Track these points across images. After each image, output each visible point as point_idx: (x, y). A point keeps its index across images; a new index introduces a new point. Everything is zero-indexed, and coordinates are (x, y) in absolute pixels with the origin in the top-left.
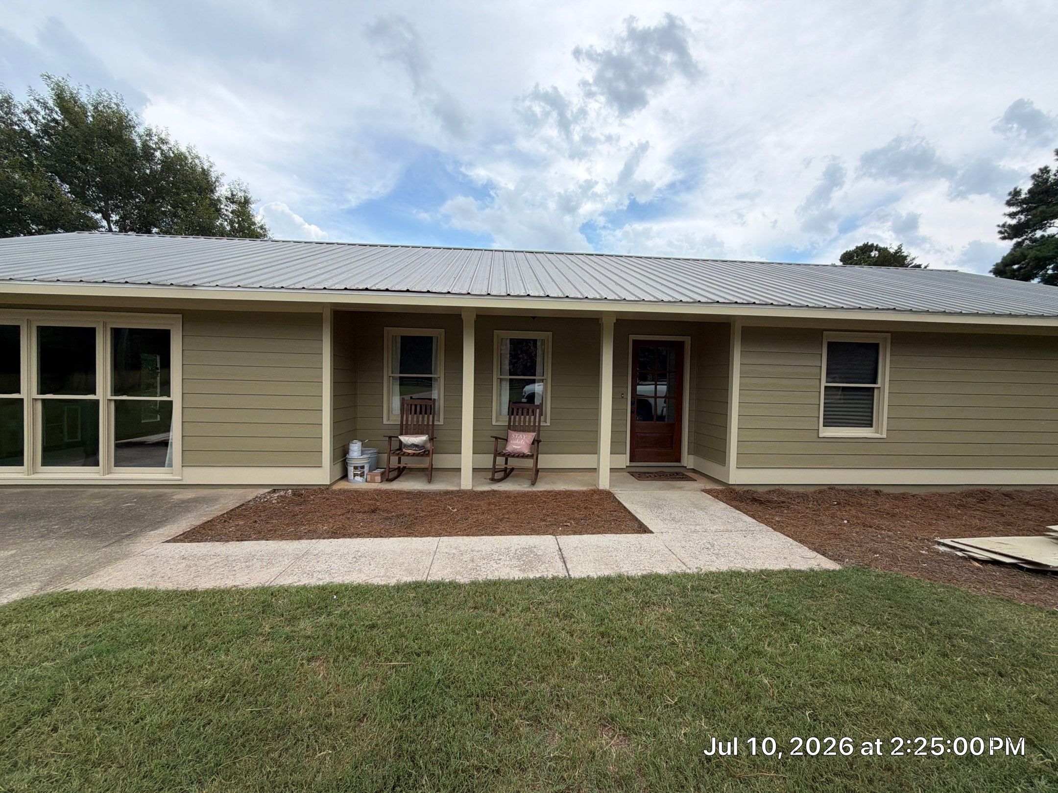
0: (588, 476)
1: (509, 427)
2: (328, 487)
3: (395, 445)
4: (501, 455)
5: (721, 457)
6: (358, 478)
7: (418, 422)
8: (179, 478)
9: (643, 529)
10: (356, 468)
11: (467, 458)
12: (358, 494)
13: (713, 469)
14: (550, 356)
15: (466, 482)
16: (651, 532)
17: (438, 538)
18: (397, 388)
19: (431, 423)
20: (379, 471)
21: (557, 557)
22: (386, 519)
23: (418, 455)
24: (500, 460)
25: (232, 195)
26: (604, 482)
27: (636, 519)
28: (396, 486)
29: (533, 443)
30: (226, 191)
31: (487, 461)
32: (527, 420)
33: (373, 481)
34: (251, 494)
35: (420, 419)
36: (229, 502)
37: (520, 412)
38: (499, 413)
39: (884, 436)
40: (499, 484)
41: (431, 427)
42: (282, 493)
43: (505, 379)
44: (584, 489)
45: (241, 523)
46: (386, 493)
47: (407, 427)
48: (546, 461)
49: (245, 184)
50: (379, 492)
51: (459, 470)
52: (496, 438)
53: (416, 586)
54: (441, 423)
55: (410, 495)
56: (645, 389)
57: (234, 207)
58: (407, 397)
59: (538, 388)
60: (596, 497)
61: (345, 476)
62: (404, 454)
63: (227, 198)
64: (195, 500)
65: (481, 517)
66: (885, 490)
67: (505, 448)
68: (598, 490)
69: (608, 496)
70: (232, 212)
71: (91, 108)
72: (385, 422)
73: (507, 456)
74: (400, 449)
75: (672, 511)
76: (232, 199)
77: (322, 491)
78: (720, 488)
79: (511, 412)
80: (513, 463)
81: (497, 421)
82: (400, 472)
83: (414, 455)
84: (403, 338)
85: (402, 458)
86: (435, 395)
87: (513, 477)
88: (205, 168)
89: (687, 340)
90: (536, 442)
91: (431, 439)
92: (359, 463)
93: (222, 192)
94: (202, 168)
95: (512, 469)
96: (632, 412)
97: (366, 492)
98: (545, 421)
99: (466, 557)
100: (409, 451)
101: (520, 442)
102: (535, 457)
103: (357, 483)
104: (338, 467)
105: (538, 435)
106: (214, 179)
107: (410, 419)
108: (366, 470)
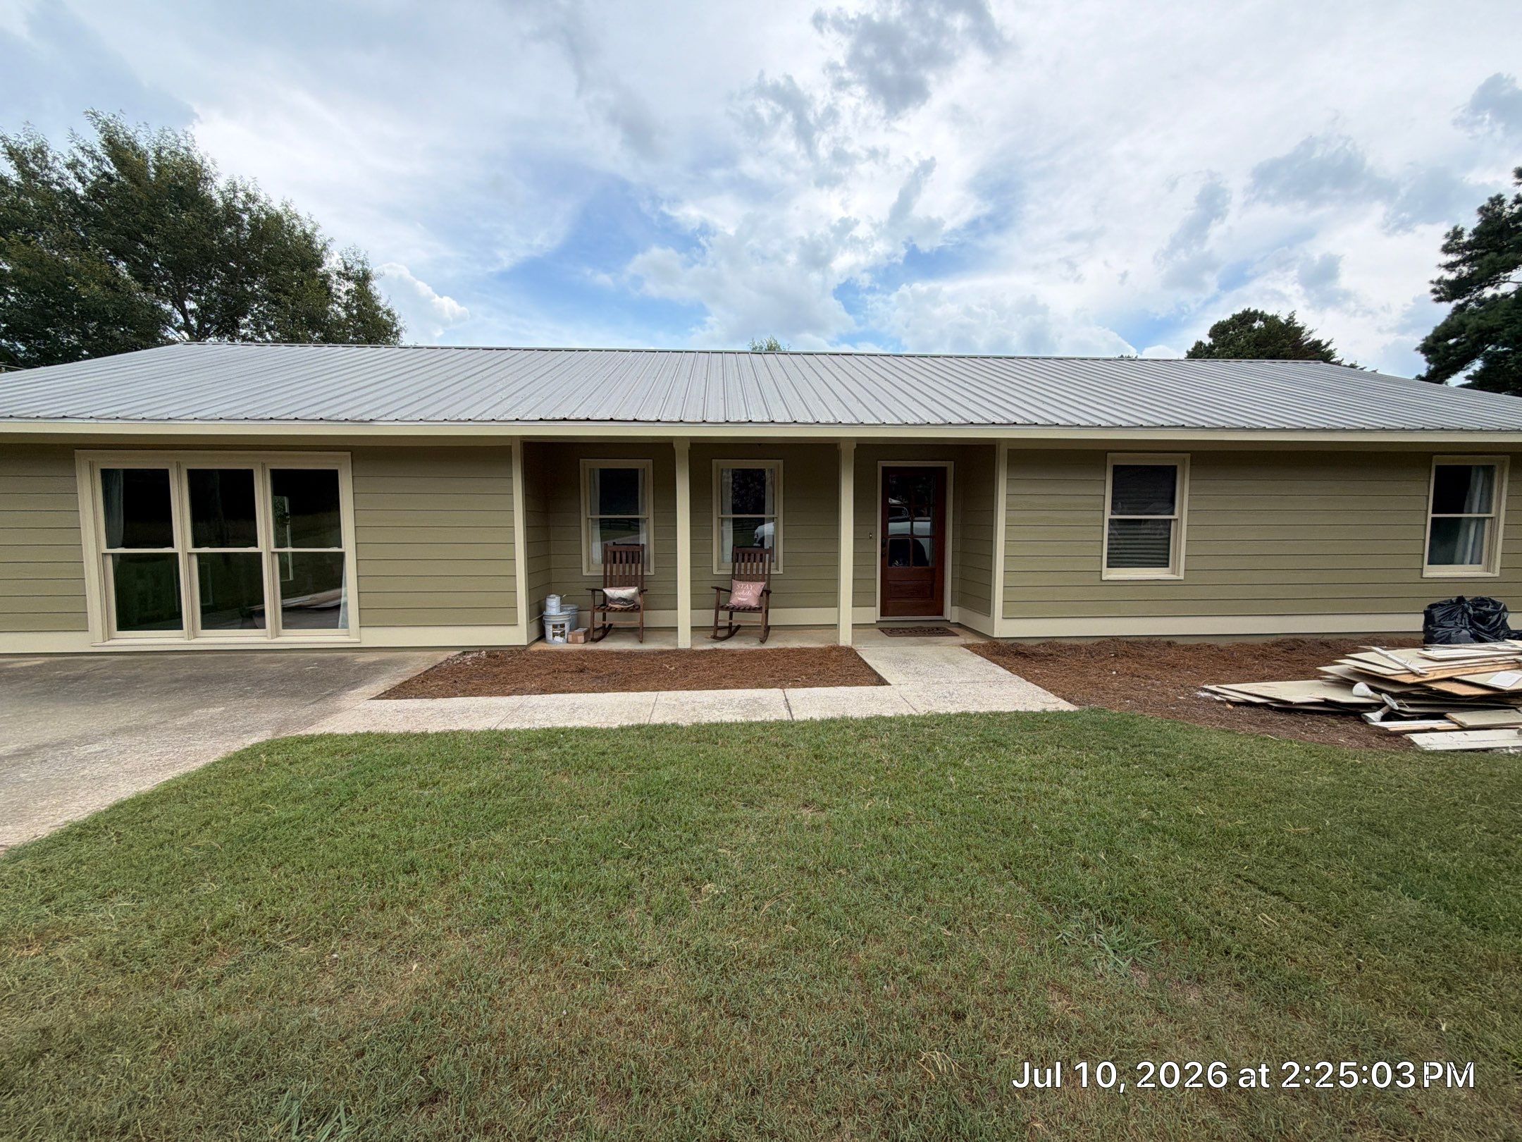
0: (828, 634)
1: (733, 576)
2: (525, 648)
3: (599, 601)
4: (723, 608)
5: (983, 604)
6: (558, 639)
7: (624, 572)
8: (358, 640)
9: (881, 682)
10: (555, 627)
11: (684, 615)
12: (560, 656)
13: (977, 622)
14: (781, 488)
15: (684, 640)
16: (889, 684)
17: (656, 693)
18: (597, 533)
19: (640, 574)
20: (581, 630)
21: (783, 707)
22: (597, 677)
23: (626, 610)
24: (724, 615)
25: (346, 268)
26: (845, 638)
27: (876, 673)
28: (603, 646)
29: (761, 595)
30: (337, 262)
31: (707, 617)
32: (755, 567)
33: (575, 642)
34: (442, 657)
35: (627, 569)
36: (422, 663)
37: (746, 558)
38: (721, 561)
39: (1182, 577)
40: (723, 643)
41: (640, 579)
42: (475, 655)
43: (728, 519)
44: (822, 646)
45: (440, 683)
46: (592, 653)
47: (611, 579)
48: (778, 616)
49: (363, 252)
50: (586, 653)
51: (675, 629)
52: (718, 589)
53: (639, 727)
54: (652, 573)
55: (619, 654)
56: (897, 527)
57: (352, 285)
58: (610, 543)
59: (768, 528)
60: (834, 654)
61: (542, 637)
62: (610, 609)
63: (339, 273)
64: (382, 663)
65: (701, 673)
66: (1180, 641)
67: (728, 602)
68: (838, 647)
69: (850, 652)
70: (347, 293)
71: (152, 154)
72: (585, 573)
73: (733, 610)
74: (605, 604)
75: (918, 666)
76: (345, 275)
77: (519, 652)
78: (982, 642)
79: (735, 559)
80: (739, 618)
81: (719, 569)
82: (606, 632)
83: (622, 610)
84: (603, 472)
85: (608, 614)
86: (643, 540)
87: (740, 635)
88: (308, 232)
89: (950, 465)
90: (766, 592)
91: (641, 592)
92: (559, 621)
93: (332, 263)
94: (304, 231)
95: (738, 627)
96: (883, 556)
97: (569, 653)
98: (777, 569)
99: (687, 707)
100: (617, 606)
101: (746, 594)
102: (764, 610)
103: (557, 643)
104: (535, 626)
105: (768, 584)
106: (319, 247)
107: (614, 569)
108: (567, 629)
